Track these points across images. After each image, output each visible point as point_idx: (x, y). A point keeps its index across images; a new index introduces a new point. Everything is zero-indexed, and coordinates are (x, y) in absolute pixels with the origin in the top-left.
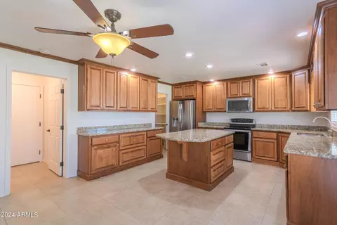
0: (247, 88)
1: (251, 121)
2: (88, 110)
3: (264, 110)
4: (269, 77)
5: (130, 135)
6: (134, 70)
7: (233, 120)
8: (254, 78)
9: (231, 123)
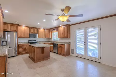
0: (36, 31)
9: (29, 41)
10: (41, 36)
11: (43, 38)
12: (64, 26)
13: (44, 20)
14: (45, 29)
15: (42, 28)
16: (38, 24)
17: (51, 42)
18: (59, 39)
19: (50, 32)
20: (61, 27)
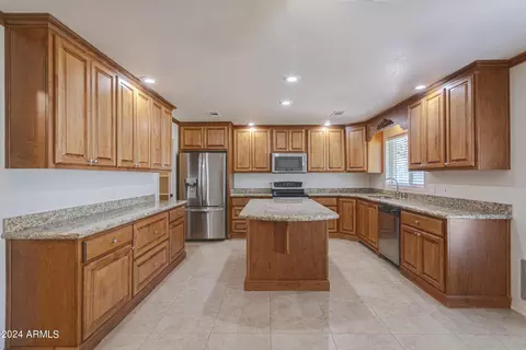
0: (298, 140)
1: (300, 184)
2: (58, 165)
3: (317, 170)
4: (324, 129)
5: (145, 223)
6: (149, 81)
7: (276, 184)
8: (307, 128)
9: (274, 188)
10: (324, 165)
11: (332, 170)
12: (448, 86)
13: (292, 79)
14: (343, 127)
15: (328, 124)
16: (286, 103)
17: (381, 191)
18: (420, 178)
19: (368, 139)
20: (423, 101)
